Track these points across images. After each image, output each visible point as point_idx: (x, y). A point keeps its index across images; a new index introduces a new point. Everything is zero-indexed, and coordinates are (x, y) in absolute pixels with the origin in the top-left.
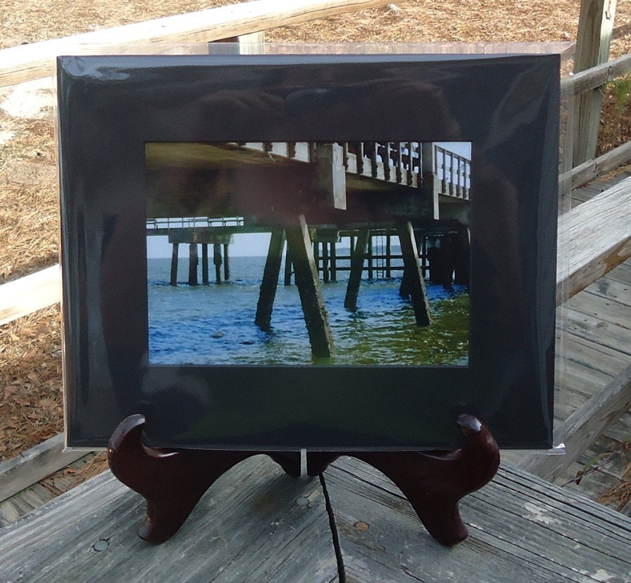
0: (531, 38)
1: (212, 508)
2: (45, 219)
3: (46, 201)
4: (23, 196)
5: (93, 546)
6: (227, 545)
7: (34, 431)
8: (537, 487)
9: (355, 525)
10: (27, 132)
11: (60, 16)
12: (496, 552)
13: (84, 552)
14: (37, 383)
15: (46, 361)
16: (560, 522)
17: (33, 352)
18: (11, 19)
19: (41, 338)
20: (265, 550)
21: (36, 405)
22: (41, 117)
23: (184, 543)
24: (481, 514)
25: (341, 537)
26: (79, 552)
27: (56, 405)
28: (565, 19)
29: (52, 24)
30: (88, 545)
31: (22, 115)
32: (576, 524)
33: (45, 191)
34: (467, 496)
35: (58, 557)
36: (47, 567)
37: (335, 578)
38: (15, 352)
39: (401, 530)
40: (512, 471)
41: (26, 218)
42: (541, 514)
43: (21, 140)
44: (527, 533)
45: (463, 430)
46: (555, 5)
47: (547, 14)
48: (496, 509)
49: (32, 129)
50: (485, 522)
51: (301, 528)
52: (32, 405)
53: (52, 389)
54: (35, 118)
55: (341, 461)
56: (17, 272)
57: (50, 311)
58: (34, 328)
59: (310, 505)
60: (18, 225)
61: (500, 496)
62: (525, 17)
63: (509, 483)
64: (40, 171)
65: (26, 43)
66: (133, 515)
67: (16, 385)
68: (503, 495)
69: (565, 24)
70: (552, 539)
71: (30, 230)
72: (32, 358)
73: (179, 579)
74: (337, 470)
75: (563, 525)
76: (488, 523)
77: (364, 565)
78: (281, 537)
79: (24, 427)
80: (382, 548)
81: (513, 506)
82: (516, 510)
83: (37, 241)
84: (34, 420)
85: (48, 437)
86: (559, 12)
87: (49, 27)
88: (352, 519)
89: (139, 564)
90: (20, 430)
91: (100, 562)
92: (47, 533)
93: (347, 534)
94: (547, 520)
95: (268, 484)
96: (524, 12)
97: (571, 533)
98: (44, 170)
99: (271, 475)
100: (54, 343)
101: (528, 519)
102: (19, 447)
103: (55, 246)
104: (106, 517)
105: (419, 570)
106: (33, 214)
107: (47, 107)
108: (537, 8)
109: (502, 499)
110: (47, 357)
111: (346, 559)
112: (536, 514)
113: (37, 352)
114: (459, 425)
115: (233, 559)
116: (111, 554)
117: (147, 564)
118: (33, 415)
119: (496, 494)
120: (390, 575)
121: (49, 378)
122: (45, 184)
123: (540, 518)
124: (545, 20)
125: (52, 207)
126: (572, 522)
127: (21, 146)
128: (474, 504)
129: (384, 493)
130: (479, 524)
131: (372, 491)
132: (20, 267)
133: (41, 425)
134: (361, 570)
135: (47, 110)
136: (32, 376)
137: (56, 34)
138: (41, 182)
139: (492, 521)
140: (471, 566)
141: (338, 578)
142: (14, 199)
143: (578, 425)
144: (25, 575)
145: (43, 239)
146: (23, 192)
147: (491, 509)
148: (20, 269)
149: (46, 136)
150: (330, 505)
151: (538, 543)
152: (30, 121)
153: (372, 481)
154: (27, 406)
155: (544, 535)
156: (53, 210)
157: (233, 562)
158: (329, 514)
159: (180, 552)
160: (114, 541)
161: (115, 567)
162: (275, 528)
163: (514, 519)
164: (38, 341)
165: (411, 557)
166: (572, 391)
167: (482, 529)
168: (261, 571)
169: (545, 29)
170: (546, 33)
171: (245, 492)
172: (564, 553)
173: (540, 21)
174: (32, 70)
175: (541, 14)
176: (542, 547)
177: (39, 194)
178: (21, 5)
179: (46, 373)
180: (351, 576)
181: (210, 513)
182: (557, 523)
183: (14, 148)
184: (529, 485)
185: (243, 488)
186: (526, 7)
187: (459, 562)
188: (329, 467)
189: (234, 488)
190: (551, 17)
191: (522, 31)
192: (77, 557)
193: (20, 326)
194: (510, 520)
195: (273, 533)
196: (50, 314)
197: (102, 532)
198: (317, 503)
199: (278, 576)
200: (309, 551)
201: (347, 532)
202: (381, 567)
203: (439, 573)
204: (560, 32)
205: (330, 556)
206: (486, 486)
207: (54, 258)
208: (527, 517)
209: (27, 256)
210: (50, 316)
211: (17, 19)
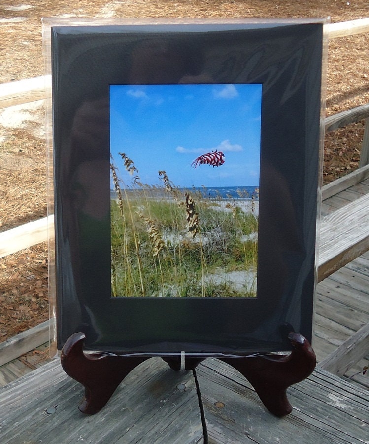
0: (341, 78)
1: (123, 389)
2: (24, 193)
3: (25, 180)
4: (11, 178)
5: (46, 411)
6: (131, 413)
7: (15, 325)
8: (337, 384)
9: (215, 404)
10: (13, 137)
11: (35, 62)
12: (308, 426)
13: (41, 414)
14: (18, 295)
15: (23, 282)
16: (352, 408)
17: (16, 276)
18: (4, 64)
19: (21, 267)
20: (156, 418)
21: (16, 309)
22: (22, 127)
23: (104, 412)
24: (299, 400)
25: (206, 412)
26: (37, 414)
27: (29, 309)
28: (364, 65)
29: (30, 67)
30: (43, 410)
31: (10, 126)
32: (363, 409)
33: (24, 174)
34: (289, 388)
35: (24, 417)
36: (17, 423)
37: (201, 438)
38: (5, 276)
39: (245, 409)
40: (320, 372)
41: (12, 191)
42: (339, 401)
43: (10, 142)
44: (329, 414)
45: (292, 343)
46: (358, 56)
47: (352, 62)
48: (309, 397)
49: (17, 135)
50: (302, 406)
51: (180, 404)
52: (14, 309)
53: (27, 299)
54: (18, 127)
55: (207, 361)
56: (6, 225)
57: (26, 250)
58: (16, 261)
59: (186, 390)
60: (7, 195)
61: (312, 389)
62: (337, 64)
63: (318, 381)
64: (21, 162)
65: (13, 80)
66: (72, 391)
67: (5, 296)
68: (314, 388)
69: (364, 69)
70: (346, 419)
71: (15, 199)
72: (15, 279)
73: (100, 434)
74: (204, 367)
75: (354, 410)
76: (303, 407)
77: (220, 431)
78: (167, 410)
79: (9, 323)
80: (232, 420)
81: (320, 396)
82: (322, 398)
83: (19, 206)
84: (15, 319)
85: (24, 329)
86: (360, 61)
87: (28, 70)
88: (213, 400)
89: (75, 423)
90: (7, 324)
91: (51, 421)
92: (19, 397)
93: (210, 410)
94: (343, 406)
95: (159, 375)
96: (337, 61)
97: (359, 416)
98: (23, 161)
99: (161, 368)
100: (29, 271)
101: (330, 405)
102: (6, 335)
103: (30, 209)
104: (55, 392)
105: (257, 435)
106: (16, 189)
107: (26, 121)
108: (345, 58)
109: (313, 391)
110: (24, 279)
111: (209, 426)
112: (336, 402)
113: (18, 276)
114: (289, 339)
115: (135, 423)
116: (57, 416)
117: (80, 424)
118: (15, 316)
119: (309, 387)
120: (237, 438)
121: (25, 292)
122: (24, 170)
123: (338, 404)
124: (350, 66)
125: (28, 184)
126: (360, 408)
127: (9, 145)
128: (294, 393)
129: (235, 383)
130: (297, 406)
131: (227, 382)
132: (7, 222)
133: (20, 322)
134: (218, 434)
135: (26, 123)
136: (15, 291)
137: (32, 74)
138: (21, 169)
139: (306, 405)
140: (291, 434)
141: (203, 438)
142: (5, 179)
143: (364, 336)
144: (3, 427)
145: (22, 205)
146: (11, 175)
147: (306, 398)
148: (7, 224)
149: (25, 139)
150: (199, 390)
151: (336, 421)
152: (15, 130)
153: (227, 376)
154: (11, 309)
155: (341, 416)
156: (29, 187)
157: (135, 425)
158: (198, 395)
159: (101, 417)
160: (59, 408)
161: (60, 425)
162: (163, 404)
163: (321, 404)
164: (18, 269)
165: (252, 427)
166: (361, 311)
167: (299, 410)
168: (153, 432)
169: (350, 72)
170: (350, 75)
171: (144, 379)
172: (354, 429)
173: (347, 66)
174: (15, 99)
175: (348, 62)
176: (340, 424)
177: (20, 176)
178: (11, 55)
179: (23, 289)
180: (211, 437)
181: (121, 392)
182: (349, 408)
183: (5, 147)
184: (331, 382)
185: (143, 377)
186: (338, 57)
187: (283, 431)
188: (199, 365)
189: (137, 377)
190: (354, 64)
191: (335, 73)
192: (36, 417)
193: (7, 260)
194: (318, 405)
195: (162, 407)
196: (26, 252)
197: (52, 401)
198: (190, 389)
199: (164, 435)
200: (185, 420)
201: (210, 409)
202: (231, 432)
203: (270, 438)
204: (361, 74)
205: (198, 424)
206: (303, 381)
207: (29, 217)
208: (330, 403)
209: (12, 216)
210: (26, 254)
211: (8, 64)
